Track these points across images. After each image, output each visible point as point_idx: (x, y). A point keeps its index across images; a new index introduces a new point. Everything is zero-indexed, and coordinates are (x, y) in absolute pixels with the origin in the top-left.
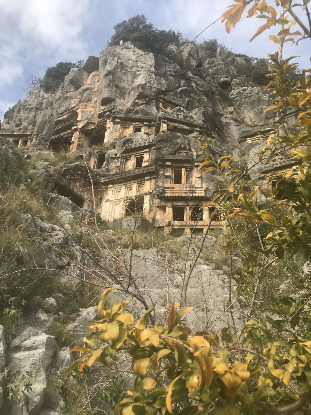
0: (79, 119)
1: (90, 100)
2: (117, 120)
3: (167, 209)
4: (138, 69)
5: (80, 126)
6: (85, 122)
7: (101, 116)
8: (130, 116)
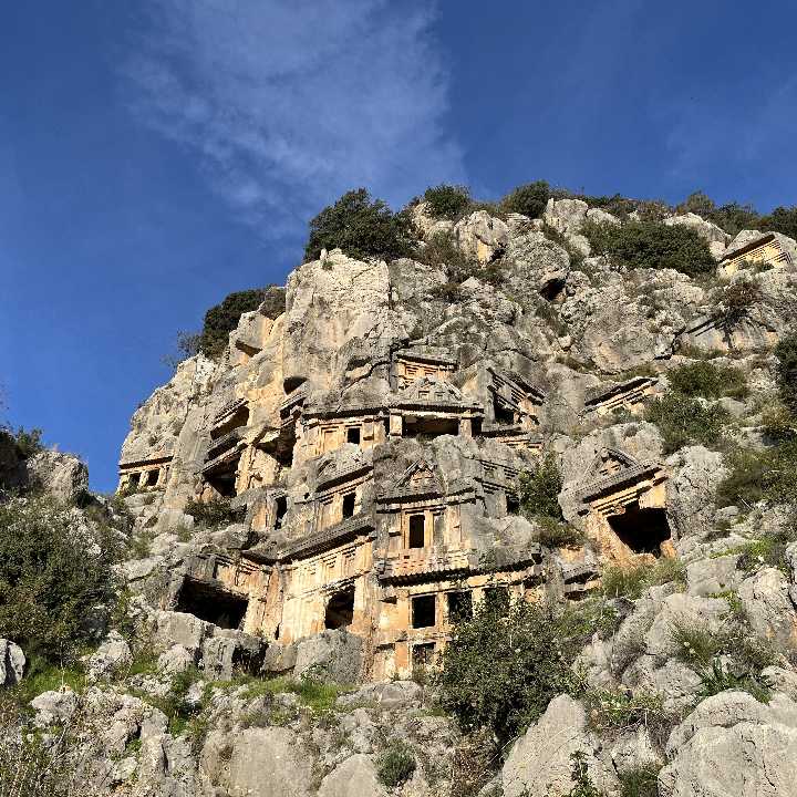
0: (250, 422)
1: (269, 381)
2: (311, 421)
3: (399, 603)
5: (251, 437)
6: (260, 429)
7: (285, 414)
8: (335, 408)
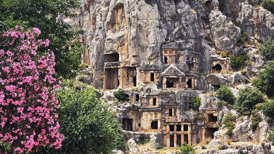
0: (120, 60)
1: (124, 45)
3: (167, 126)
4: (149, 27)
5: (122, 65)
6: (124, 63)
8: (148, 69)
